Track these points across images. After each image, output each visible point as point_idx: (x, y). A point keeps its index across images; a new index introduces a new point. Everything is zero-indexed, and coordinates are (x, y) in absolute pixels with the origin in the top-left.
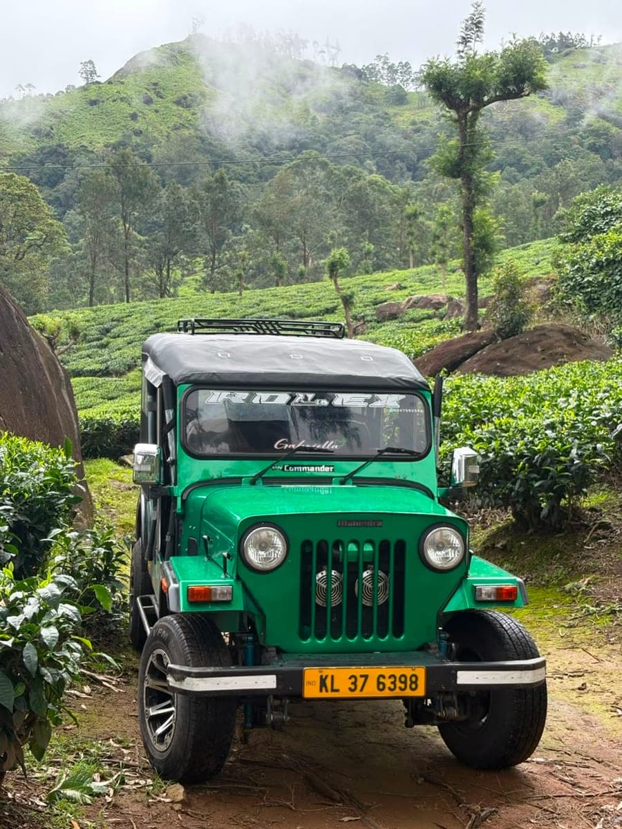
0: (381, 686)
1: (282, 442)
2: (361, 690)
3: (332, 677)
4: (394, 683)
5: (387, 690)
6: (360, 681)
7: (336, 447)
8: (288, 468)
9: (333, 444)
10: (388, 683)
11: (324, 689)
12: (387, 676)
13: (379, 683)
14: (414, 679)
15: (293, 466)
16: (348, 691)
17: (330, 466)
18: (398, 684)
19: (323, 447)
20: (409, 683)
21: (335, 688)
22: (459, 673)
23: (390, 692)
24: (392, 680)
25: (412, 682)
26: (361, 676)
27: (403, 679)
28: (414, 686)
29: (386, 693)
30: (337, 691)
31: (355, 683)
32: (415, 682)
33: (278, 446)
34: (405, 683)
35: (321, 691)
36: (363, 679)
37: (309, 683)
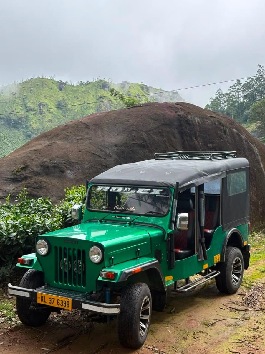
0: (58, 304)
1: (117, 207)
2: (53, 304)
3: (44, 297)
4: (62, 303)
5: (60, 305)
6: (52, 300)
7: (135, 209)
8: (117, 217)
9: (134, 209)
10: (60, 302)
11: (42, 301)
12: (60, 300)
13: (58, 302)
14: (68, 303)
15: (119, 216)
16: (49, 303)
17: (131, 217)
18: (64, 304)
19: (130, 209)
20: (66, 304)
21: (45, 301)
22: (83, 304)
23: (61, 306)
24: (62, 302)
25: (67, 304)
26: (53, 298)
27: (65, 303)
28: (68, 306)
29: (60, 307)
30: (46, 302)
31: (51, 301)
32: (69, 304)
33: (115, 208)
34: (65, 304)
35: (41, 301)
36: (53, 300)
37: (38, 298)
